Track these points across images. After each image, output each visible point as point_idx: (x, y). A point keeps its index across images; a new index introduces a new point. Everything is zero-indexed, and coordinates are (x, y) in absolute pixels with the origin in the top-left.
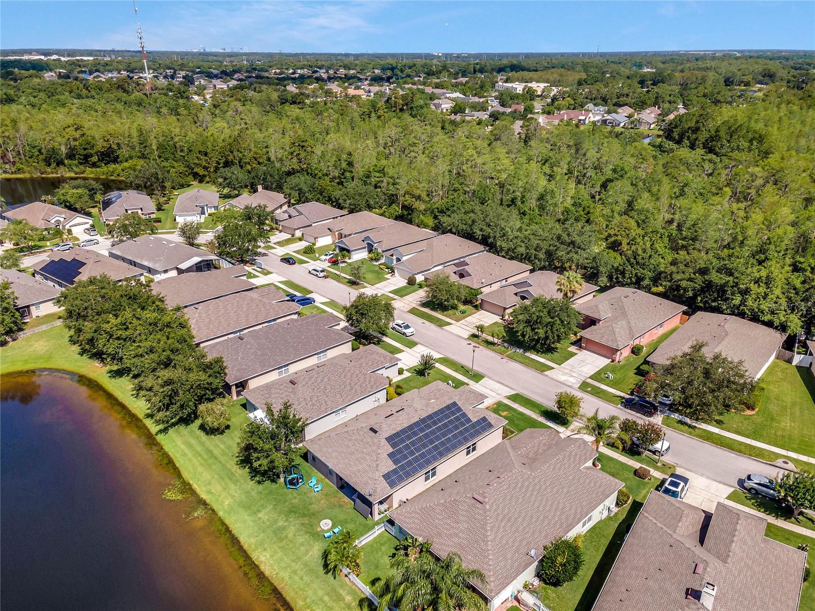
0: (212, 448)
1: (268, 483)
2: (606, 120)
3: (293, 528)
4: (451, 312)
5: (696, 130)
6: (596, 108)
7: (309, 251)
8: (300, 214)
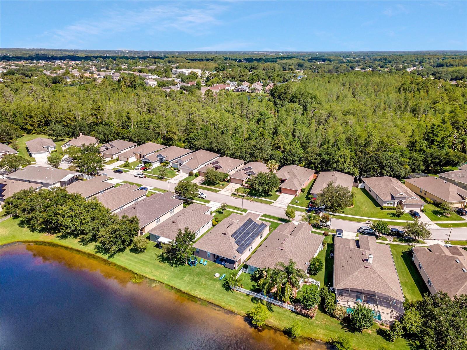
0: (143, 259)
1: (180, 266)
2: (239, 89)
3: (204, 280)
4: (217, 185)
5: (285, 93)
6: (232, 83)
7: (127, 165)
8: (113, 146)
